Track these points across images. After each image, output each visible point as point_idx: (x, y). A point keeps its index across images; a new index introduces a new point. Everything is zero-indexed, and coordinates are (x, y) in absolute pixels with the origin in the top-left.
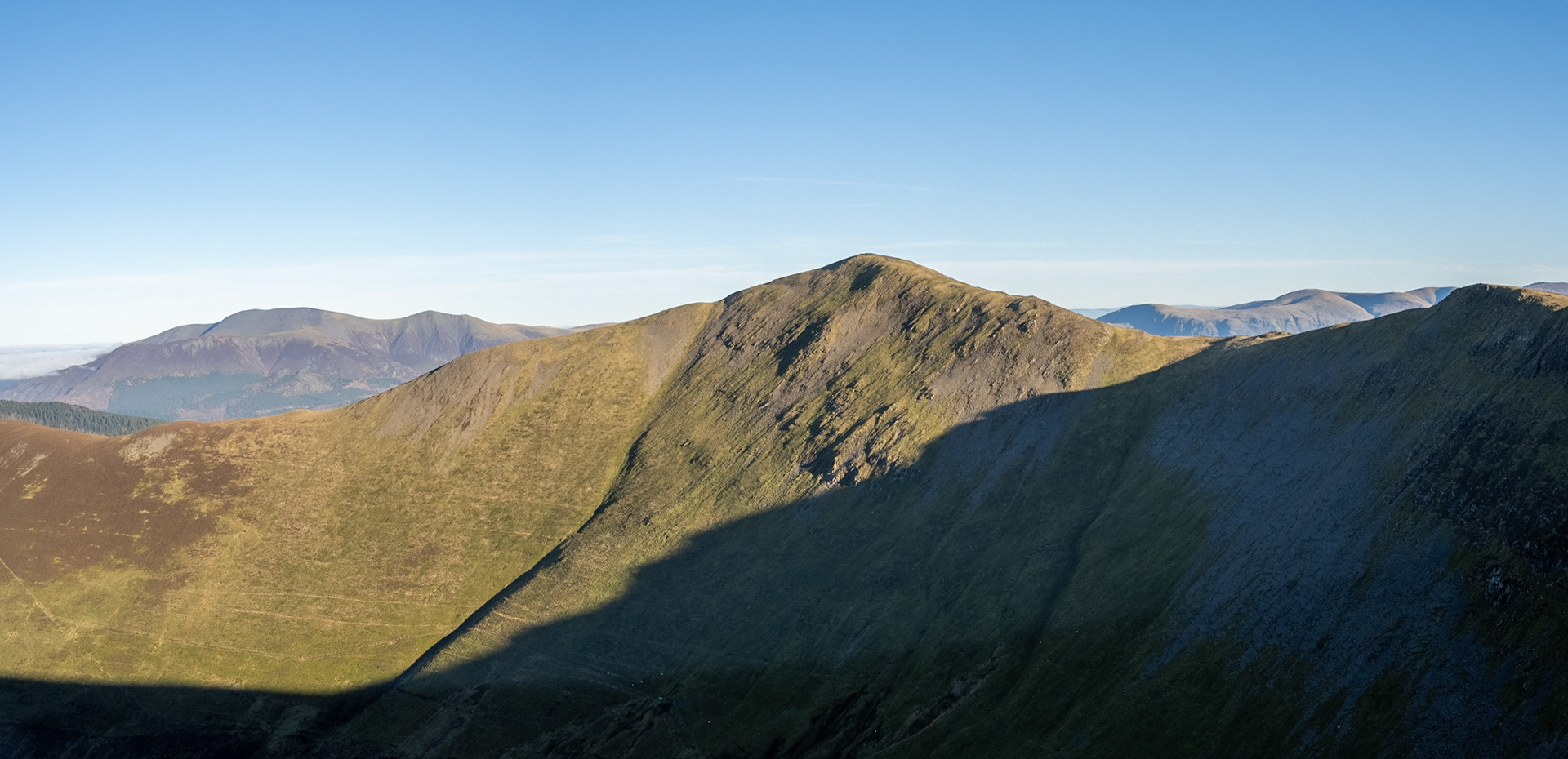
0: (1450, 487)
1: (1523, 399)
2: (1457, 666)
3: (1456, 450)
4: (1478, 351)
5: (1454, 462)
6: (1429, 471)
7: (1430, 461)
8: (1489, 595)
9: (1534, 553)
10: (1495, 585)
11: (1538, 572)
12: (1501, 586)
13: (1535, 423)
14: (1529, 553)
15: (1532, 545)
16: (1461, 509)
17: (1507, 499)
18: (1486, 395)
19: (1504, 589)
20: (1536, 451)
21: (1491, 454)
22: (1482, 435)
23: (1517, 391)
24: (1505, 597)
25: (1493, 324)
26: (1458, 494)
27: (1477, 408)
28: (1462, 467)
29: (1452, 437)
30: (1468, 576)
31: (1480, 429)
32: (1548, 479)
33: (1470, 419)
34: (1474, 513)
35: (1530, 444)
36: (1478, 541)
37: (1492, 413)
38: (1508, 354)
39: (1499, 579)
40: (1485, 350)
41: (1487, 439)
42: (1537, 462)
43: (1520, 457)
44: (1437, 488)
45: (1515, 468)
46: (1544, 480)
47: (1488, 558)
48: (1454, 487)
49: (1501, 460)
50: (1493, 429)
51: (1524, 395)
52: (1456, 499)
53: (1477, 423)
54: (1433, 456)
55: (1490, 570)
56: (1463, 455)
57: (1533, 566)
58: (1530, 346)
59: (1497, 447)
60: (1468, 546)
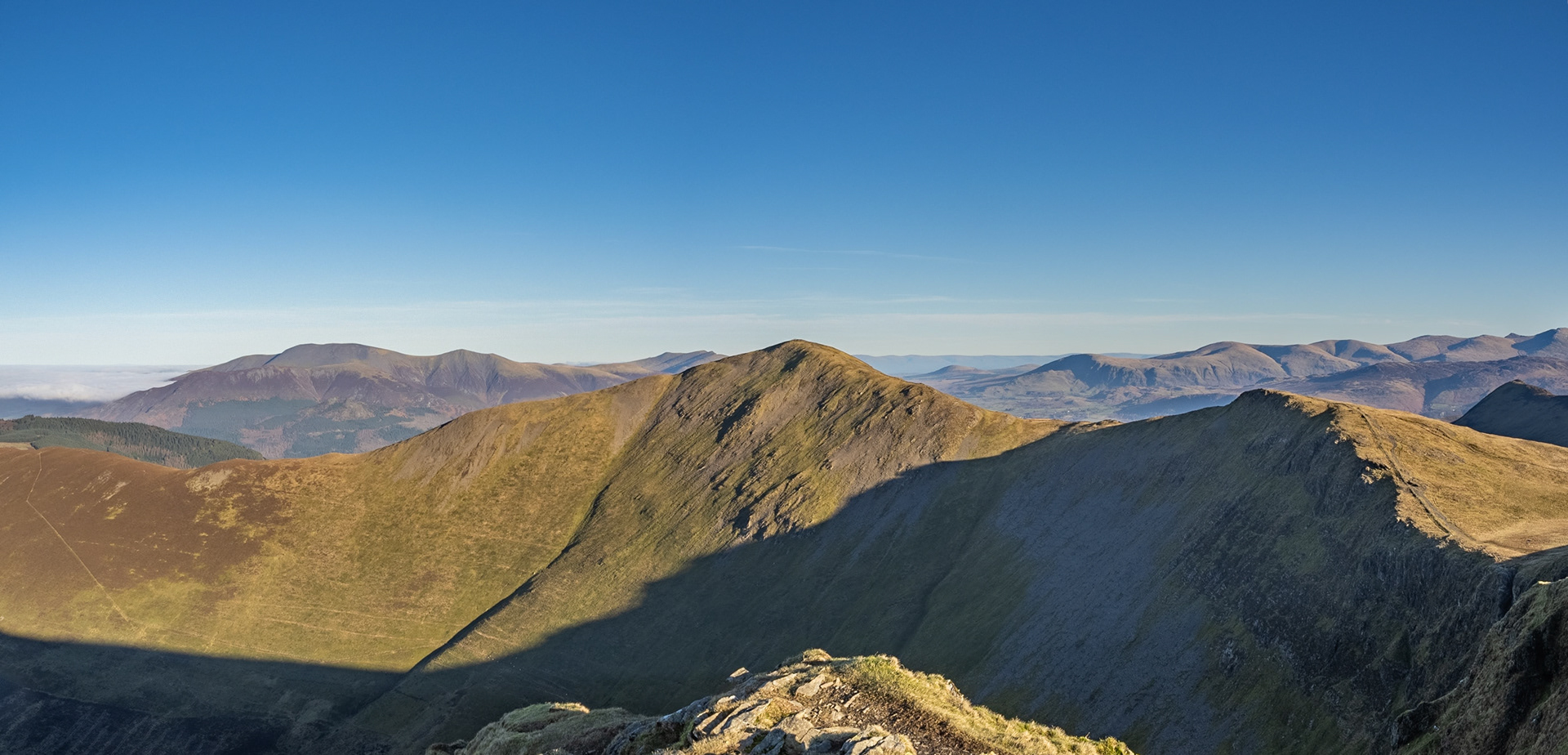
0: (1209, 568)
1: (1274, 494)
2: (1189, 723)
3: (1218, 536)
4: (1250, 449)
5: (1215, 546)
6: (1195, 553)
7: (1199, 544)
8: (1222, 664)
9: (1260, 630)
10: (1228, 655)
11: (1260, 647)
12: (1232, 656)
13: (1279, 516)
14: (1256, 630)
15: (1260, 623)
16: (1215, 587)
17: (1248, 581)
18: (1248, 488)
19: (1233, 659)
20: (1275, 541)
21: (1243, 541)
22: (1239, 524)
23: (1271, 487)
24: (1232, 668)
25: (1264, 426)
26: (1214, 574)
27: (1240, 500)
28: (1220, 550)
29: (1218, 523)
30: (1210, 646)
31: (1239, 518)
32: (1280, 567)
33: (1233, 509)
34: (1223, 591)
35: (1272, 534)
36: (1222, 616)
37: (1249, 505)
38: (1270, 452)
39: (1231, 651)
40: (1254, 448)
41: (1243, 528)
42: (1273, 551)
43: (1263, 545)
44: (1199, 568)
45: (1257, 555)
46: (1276, 567)
47: (1226, 631)
48: (1212, 568)
49: (1250, 547)
50: (1248, 519)
51: (1275, 491)
52: (1212, 578)
53: (1237, 512)
54: (1201, 539)
55: (1226, 642)
56: (1222, 541)
57: (1257, 641)
58: (1287, 447)
59: (1248, 535)
60: (1214, 619)
